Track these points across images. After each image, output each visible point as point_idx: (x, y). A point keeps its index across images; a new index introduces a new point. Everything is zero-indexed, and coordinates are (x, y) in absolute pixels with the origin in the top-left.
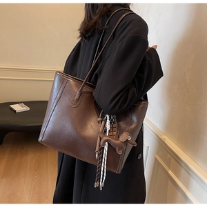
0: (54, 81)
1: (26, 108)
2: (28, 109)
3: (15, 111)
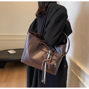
0: (26, 40)
2: (15, 52)
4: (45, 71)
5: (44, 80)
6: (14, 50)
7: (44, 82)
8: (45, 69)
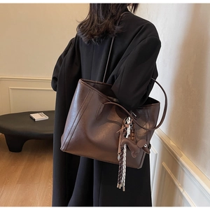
1: (45, 117)
2: (47, 118)
3: (34, 120)
4: (124, 163)
5: (122, 184)
6: (45, 112)
7: (122, 187)
8: (125, 159)
